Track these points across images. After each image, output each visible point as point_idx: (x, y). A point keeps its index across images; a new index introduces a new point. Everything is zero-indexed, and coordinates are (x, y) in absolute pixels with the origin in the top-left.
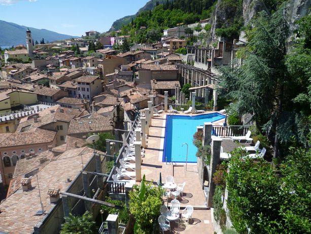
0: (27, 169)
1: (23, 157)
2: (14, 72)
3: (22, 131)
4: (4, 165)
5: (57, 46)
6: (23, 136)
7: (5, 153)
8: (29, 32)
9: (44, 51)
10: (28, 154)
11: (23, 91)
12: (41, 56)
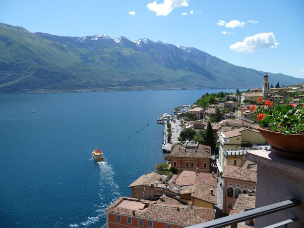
0: (248, 205)
1: (245, 192)
2: (248, 113)
3: (248, 168)
4: (227, 194)
5: (292, 90)
6: (248, 173)
7: (230, 184)
8: (267, 76)
9: (279, 94)
10: (250, 191)
11: (254, 130)
12: (275, 99)
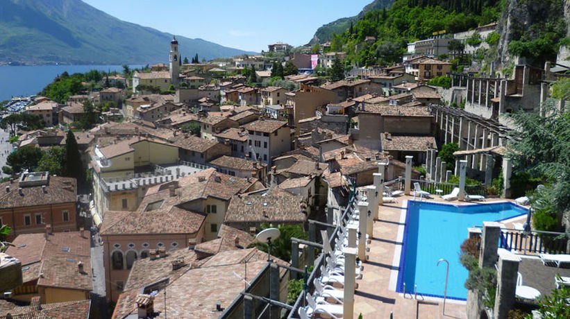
0: (150, 277)
1: (144, 255)
2: (145, 108)
3: (148, 209)
4: (111, 265)
5: (218, 67)
6: (148, 218)
7: (117, 246)
8: (176, 43)
9: (197, 75)
10: (153, 251)
11: (156, 140)
12: (192, 84)
